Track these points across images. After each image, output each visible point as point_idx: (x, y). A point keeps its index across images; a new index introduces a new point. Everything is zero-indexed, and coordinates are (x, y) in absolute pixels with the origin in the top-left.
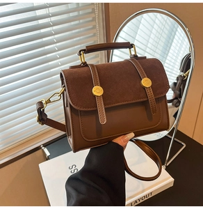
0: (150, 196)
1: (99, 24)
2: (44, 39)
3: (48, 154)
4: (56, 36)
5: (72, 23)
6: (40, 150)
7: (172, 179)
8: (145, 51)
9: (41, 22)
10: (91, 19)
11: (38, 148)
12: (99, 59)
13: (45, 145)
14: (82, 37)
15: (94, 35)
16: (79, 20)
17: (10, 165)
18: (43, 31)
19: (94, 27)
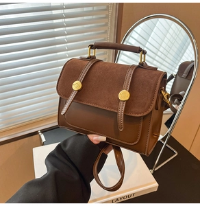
0: (132, 197)
1: (111, 22)
2: (56, 30)
3: (44, 140)
4: (67, 28)
5: (85, 18)
6: (37, 135)
7: (156, 184)
8: (156, 55)
9: (54, 12)
10: (104, 16)
11: (36, 133)
12: (106, 56)
13: (43, 131)
14: (93, 33)
15: (105, 32)
16: (93, 15)
17: (7, 145)
18: (55, 21)
19: (106, 25)
